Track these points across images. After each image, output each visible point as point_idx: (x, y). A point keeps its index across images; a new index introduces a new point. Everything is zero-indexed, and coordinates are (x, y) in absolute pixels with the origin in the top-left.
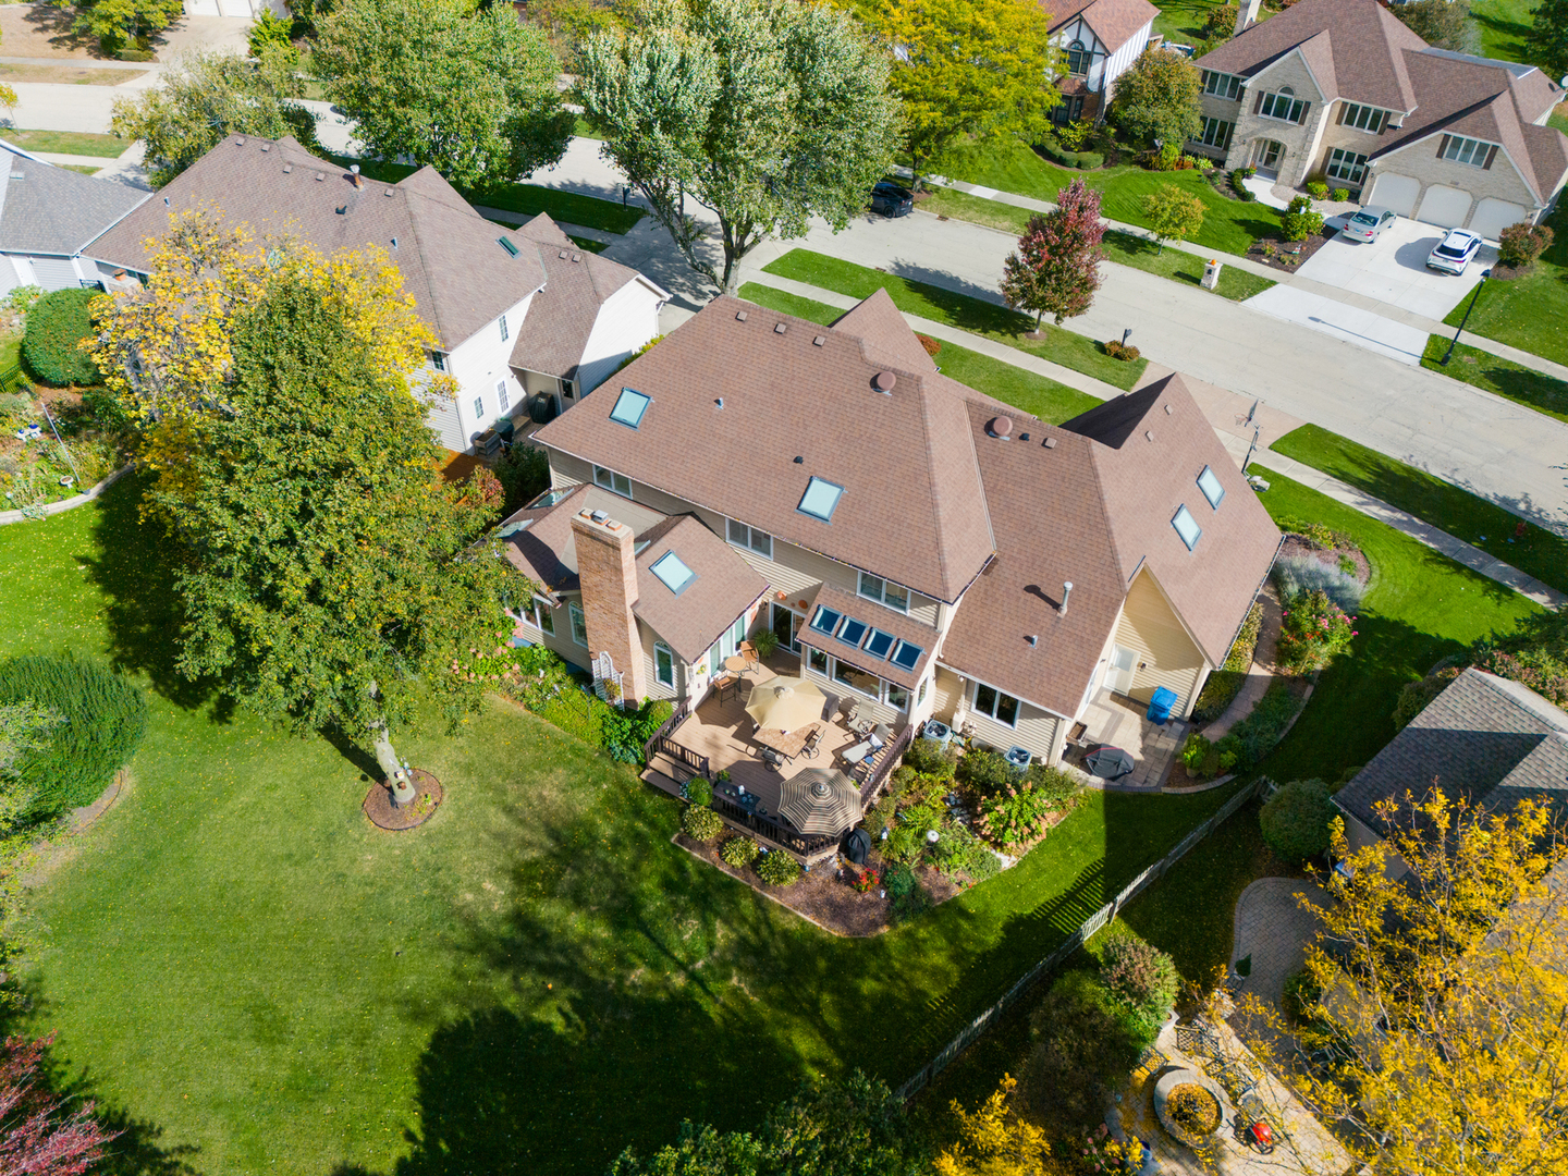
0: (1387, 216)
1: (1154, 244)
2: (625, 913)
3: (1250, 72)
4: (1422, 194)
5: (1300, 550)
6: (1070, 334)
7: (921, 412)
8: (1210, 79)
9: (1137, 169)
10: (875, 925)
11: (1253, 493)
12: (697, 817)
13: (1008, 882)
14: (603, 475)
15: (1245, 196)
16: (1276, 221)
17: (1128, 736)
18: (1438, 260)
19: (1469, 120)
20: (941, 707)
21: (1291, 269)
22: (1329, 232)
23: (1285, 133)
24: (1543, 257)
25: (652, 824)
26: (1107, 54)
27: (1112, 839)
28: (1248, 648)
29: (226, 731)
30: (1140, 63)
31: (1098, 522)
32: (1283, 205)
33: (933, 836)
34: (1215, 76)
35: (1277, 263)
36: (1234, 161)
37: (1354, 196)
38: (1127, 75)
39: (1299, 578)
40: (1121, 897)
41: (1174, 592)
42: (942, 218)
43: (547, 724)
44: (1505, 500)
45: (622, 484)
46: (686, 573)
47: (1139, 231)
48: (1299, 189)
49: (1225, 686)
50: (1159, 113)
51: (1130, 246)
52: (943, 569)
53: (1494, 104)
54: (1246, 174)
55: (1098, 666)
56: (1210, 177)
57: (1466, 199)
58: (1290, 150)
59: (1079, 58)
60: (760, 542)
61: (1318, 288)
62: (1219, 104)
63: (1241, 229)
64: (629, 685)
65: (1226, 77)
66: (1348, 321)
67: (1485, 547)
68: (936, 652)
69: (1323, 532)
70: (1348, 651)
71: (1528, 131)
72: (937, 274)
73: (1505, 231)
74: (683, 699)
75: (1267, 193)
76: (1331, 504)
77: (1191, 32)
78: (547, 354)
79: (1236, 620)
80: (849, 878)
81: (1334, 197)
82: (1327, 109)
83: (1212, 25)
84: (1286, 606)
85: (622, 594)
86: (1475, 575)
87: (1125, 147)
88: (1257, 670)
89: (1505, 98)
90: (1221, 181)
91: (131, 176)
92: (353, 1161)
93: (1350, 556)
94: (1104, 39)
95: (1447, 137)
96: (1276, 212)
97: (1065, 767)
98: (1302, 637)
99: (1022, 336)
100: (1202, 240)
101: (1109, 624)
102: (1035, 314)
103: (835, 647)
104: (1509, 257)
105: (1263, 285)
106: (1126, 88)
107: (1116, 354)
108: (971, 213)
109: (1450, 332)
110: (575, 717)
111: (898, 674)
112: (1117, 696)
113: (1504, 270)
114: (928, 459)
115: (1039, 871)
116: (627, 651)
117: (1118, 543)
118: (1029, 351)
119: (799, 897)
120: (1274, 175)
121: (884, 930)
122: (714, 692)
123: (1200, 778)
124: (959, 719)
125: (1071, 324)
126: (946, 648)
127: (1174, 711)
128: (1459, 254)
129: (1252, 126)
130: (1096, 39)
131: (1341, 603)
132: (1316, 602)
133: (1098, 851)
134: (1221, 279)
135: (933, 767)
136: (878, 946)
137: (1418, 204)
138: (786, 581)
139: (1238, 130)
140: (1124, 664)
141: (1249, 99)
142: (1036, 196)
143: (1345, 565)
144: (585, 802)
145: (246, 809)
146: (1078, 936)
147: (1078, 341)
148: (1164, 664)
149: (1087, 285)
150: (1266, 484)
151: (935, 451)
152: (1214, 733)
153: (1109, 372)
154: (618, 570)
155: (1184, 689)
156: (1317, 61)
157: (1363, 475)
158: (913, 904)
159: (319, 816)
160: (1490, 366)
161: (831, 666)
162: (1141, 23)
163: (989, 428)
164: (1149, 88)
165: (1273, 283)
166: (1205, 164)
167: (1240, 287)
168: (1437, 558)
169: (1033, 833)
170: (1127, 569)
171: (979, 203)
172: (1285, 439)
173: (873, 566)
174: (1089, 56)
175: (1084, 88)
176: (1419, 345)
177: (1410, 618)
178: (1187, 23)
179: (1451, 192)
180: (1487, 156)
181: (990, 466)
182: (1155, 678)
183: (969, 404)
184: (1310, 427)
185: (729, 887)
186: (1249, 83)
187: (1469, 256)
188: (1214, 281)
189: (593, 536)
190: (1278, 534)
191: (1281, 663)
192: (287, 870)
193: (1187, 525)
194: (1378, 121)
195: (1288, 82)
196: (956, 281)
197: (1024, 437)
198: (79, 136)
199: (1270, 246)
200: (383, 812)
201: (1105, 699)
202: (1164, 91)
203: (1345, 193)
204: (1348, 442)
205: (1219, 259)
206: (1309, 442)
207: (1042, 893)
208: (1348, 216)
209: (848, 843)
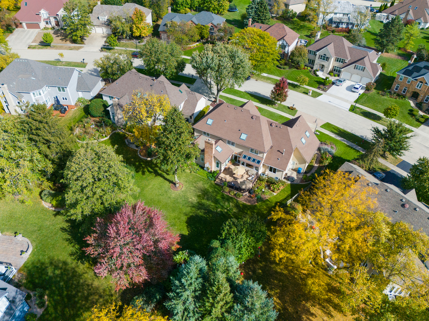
0: (344, 80)
1: (299, 86)
2: (216, 202)
3: (318, 50)
4: (351, 76)
5: (324, 145)
6: (283, 105)
7: (260, 122)
8: (310, 52)
9: (295, 69)
10: (255, 203)
11: (315, 135)
12: (225, 188)
13: (275, 197)
14: (205, 133)
15: (317, 76)
16: (323, 81)
17: (294, 175)
18: (354, 90)
19: (360, 62)
20: (263, 171)
21: (326, 91)
22: (333, 83)
23: (325, 63)
24: (374, 89)
25: (218, 189)
26: (289, 46)
27: (292, 191)
28: (314, 161)
29: (144, 176)
30: (296, 48)
31: (289, 140)
32: (324, 78)
33: (263, 190)
34: (311, 51)
35: (323, 90)
36: (315, 68)
37: (339, 76)
38: (293, 51)
39: (323, 150)
40: (293, 198)
41: (301, 151)
42: (256, 80)
43: (198, 175)
44: (361, 136)
45: (208, 135)
46: (221, 149)
47: (296, 83)
48: (328, 74)
49: (310, 167)
50: (299, 59)
51: (294, 86)
52: (264, 148)
53: (365, 59)
54: (317, 71)
55: (289, 164)
56: (310, 71)
57: (360, 77)
58: (326, 66)
59: (283, 47)
60: (233, 144)
61: (331, 95)
62: (312, 57)
63: (316, 83)
64: (211, 168)
65: (313, 51)
66: (336, 102)
67: (357, 144)
68: (263, 161)
69: (328, 142)
70: (332, 162)
71: (372, 64)
72: (256, 93)
73: (367, 84)
74: (220, 170)
75: (321, 75)
76: (330, 137)
77: (307, 36)
78: (188, 111)
79: (312, 156)
80: (250, 197)
81: (335, 76)
82: (333, 59)
83: (311, 35)
84: (321, 154)
85: (212, 152)
86: (354, 149)
87: (293, 64)
88: (316, 165)
89: (367, 57)
90: (312, 72)
91: (90, 72)
92: (182, 233)
93: (333, 146)
94: (288, 43)
95: (356, 65)
96: (323, 79)
97: (284, 180)
98: (323, 159)
99: (274, 105)
100: (308, 85)
101: (291, 156)
102: (276, 101)
103: (246, 161)
104: (368, 89)
105: (320, 94)
106: (293, 53)
107: (292, 109)
108: (262, 79)
109: (354, 104)
110: (202, 174)
111: (257, 165)
112: (292, 169)
113: (367, 91)
114: (261, 130)
115: (280, 195)
116: (212, 162)
117: (292, 143)
118: (275, 108)
119: (243, 199)
120: (323, 71)
121: (256, 204)
122: (225, 169)
123: (306, 181)
124: (266, 173)
125: (283, 103)
126: (264, 161)
127: (302, 171)
128: (357, 88)
129: (318, 61)
130: (287, 43)
131: (330, 154)
132: (326, 153)
133: (290, 192)
134: (312, 93)
135: (263, 180)
136: (256, 206)
137: (351, 78)
138: (237, 151)
139: (316, 62)
140: (293, 164)
141: (317, 56)
142: (275, 75)
143: (332, 147)
144: (207, 186)
145: (151, 188)
146: (286, 204)
147: (284, 106)
148: (300, 163)
149: (286, 96)
150: (319, 134)
151: (262, 129)
152: (308, 175)
153: (290, 113)
154: (212, 148)
155: (304, 168)
156: (330, 50)
157: (336, 132)
158: (260, 200)
159: (164, 189)
160: (362, 111)
161: (245, 164)
162: (296, 39)
163: (271, 125)
164: (297, 54)
165: (322, 94)
166: (309, 68)
167: (316, 95)
168: (349, 146)
169: (279, 189)
170: (294, 147)
171: (264, 77)
172: (323, 125)
173: (253, 147)
174: (285, 46)
175: (284, 52)
176: (349, 107)
177: (342, 157)
178: (306, 33)
179: (357, 76)
180: (363, 69)
181: (271, 131)
182: (299, 166)
183: (267, 121)
184: (328, 123)
185: (231, 198)
186: (317, 53)
187: (359, 89)
188: (311, 94)
189: (208, 143)
190: (319, 142)
191: (320, 164)
192: (160, 197)
193: (303, 140)
194: (343, 61)
195: (325, 53)
196: (260, 94)
197: (277, 126)
198: (75, 63)
199: (322, 86)
200: (174, 188)
201: (290, 170)
202: (301, 54)
203: (337, 75)
204: (334, 126)
205: (311, 89)
206: (328, 126)
207: (281, 198)
208: (337, 80)
209: (250, 191)
